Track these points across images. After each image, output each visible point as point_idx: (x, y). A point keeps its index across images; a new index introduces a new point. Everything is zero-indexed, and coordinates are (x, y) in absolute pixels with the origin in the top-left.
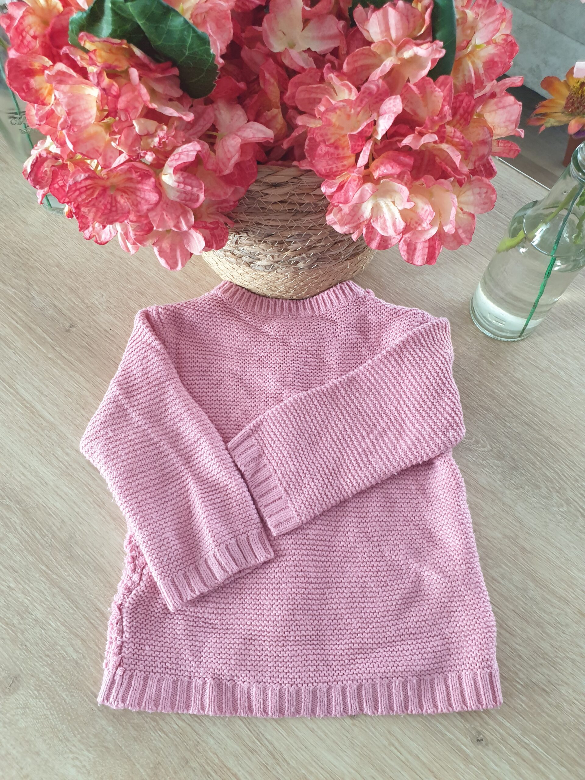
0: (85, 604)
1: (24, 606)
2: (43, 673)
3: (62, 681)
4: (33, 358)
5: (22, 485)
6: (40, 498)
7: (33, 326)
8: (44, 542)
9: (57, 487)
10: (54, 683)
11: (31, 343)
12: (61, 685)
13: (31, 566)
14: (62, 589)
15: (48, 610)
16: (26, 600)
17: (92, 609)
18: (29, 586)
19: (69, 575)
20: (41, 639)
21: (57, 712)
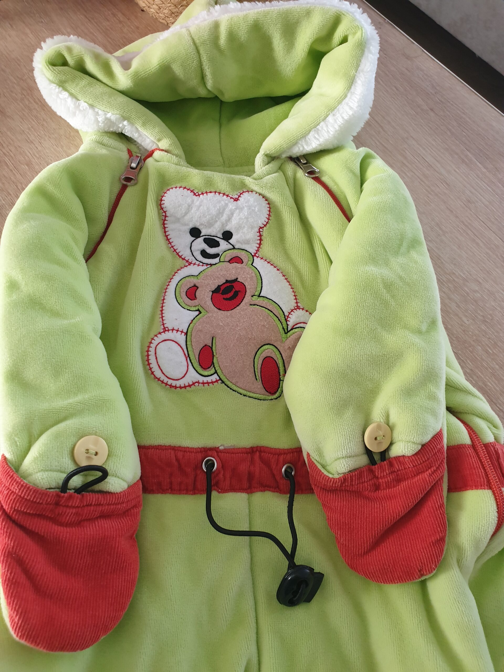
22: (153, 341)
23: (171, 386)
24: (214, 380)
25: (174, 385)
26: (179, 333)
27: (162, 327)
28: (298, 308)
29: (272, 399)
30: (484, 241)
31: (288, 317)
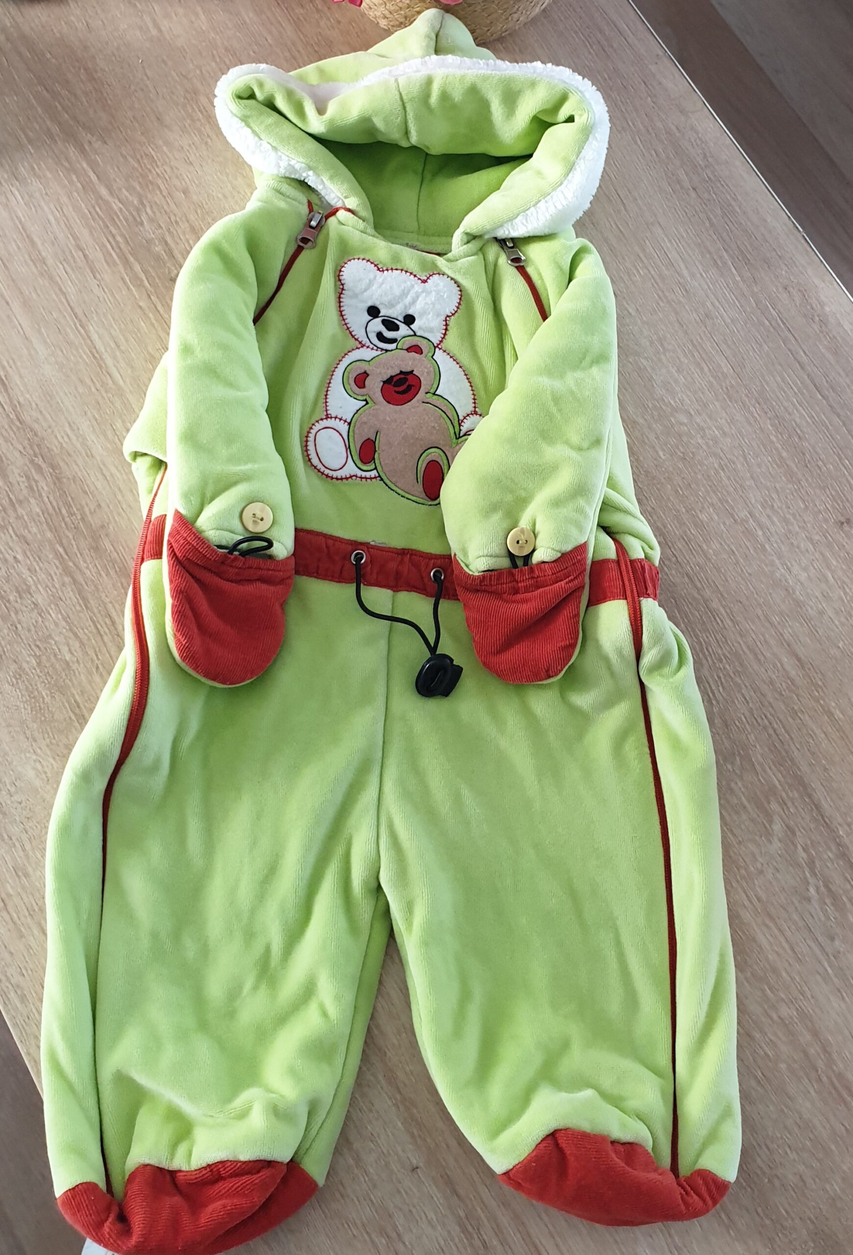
0: (97, 605)
1: (27, 585)
2: (28, 662)
3: (47, 680)
4: (120, 300)
5: (62, 447)
6: (81, 471)
7: (132, 259)
8: (69, 522)
9: (104, 465)
10: (37, 678)
11: (123, 279)
12: (43, 682)
13: (46, 543)
14: (75, 581)
15: (52, 598)
16: (30, 579)
17: (103, 613)
18: (38, 565)
19: (87, 568)
20: (35, 627)
21: (31, 708)
22: (314, 427)
23: (327, 476)
24: (373, 476)
25: (330, 475)
26: (342, 422)
27: (325, 413)
28: (476, 413)
29: (431, 505)
30: (711, 367)
31: (462, 421)
